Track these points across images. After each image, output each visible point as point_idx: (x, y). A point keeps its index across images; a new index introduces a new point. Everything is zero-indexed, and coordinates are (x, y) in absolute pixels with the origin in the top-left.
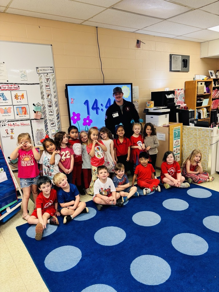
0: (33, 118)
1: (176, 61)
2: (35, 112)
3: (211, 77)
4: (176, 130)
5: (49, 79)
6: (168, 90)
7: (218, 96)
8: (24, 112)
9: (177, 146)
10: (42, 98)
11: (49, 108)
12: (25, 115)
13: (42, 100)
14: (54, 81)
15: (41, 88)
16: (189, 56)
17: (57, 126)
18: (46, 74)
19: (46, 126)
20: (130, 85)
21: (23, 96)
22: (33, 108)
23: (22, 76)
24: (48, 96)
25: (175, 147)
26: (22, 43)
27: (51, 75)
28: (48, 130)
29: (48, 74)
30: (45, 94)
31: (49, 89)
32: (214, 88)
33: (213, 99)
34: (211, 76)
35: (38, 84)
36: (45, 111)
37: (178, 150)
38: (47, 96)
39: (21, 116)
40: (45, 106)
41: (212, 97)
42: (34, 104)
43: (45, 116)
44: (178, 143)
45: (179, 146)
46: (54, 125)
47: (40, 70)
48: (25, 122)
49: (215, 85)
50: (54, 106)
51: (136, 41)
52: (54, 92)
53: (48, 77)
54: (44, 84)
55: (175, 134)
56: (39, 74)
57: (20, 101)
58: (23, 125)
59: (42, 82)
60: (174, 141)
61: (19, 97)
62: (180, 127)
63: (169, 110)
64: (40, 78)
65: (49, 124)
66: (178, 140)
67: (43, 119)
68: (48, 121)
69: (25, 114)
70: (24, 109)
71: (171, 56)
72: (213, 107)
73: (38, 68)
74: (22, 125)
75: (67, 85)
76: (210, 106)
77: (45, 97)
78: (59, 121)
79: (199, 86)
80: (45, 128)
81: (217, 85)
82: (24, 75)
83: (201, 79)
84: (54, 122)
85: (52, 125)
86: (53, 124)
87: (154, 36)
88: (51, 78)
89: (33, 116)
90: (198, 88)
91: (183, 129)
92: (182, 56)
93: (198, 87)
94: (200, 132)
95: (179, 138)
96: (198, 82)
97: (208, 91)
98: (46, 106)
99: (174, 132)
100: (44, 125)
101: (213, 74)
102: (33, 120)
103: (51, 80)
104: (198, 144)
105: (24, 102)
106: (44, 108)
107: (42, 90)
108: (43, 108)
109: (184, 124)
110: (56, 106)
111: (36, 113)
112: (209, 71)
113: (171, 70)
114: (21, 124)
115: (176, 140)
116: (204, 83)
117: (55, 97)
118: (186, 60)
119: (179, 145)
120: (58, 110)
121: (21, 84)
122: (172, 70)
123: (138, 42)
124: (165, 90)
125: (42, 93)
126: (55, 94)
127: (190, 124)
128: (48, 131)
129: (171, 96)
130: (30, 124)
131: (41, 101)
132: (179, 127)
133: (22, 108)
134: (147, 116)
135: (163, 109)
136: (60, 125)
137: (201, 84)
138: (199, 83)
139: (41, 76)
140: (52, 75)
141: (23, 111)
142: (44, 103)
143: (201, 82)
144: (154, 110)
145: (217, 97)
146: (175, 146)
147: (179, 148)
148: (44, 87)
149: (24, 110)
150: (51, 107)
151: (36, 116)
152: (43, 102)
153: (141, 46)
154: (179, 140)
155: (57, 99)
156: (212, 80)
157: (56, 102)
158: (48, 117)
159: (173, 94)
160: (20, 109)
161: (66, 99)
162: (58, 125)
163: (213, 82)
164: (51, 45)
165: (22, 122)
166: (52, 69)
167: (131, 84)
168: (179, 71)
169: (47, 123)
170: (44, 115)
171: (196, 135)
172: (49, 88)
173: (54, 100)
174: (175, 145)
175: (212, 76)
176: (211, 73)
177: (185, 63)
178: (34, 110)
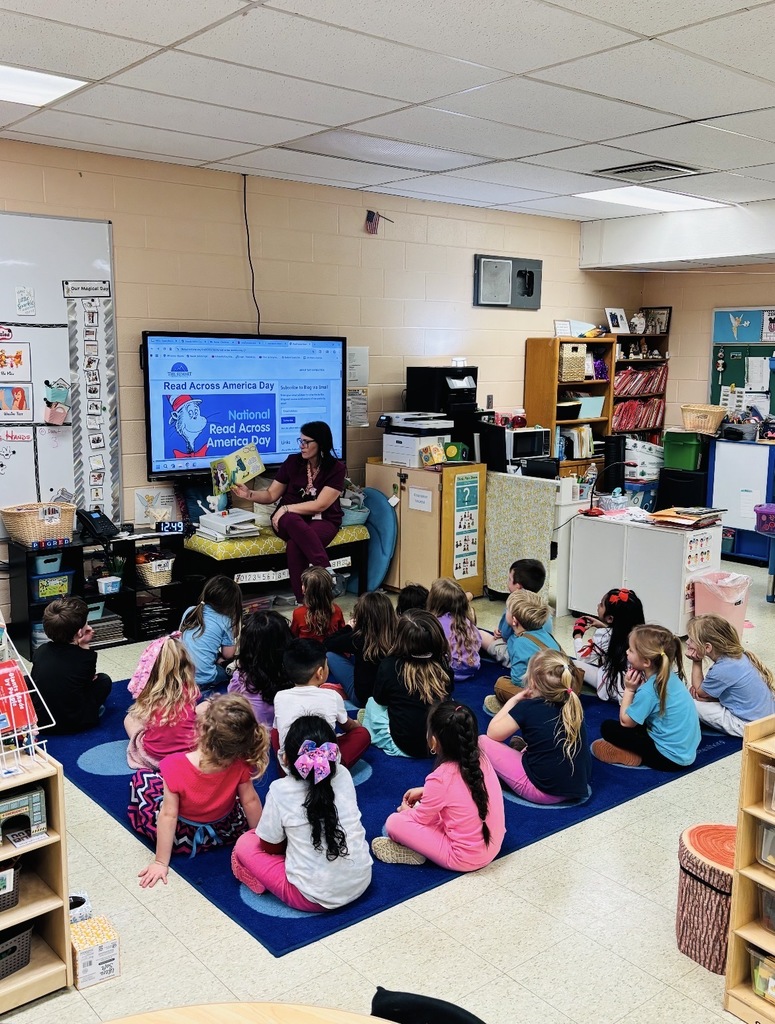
0: (43, 422)
1: (495, 274)
2: (49, 404)
3: (614, 330)
4: (463, 484)
5: (96, 315)
6: (461, 365)
7: (636, 389)
8: (17, 403)
9: (467, 529)
10: (73, 366)
11: (89, 395)
12: (20, 412)
13: (72, 372)
14: (109, 319)
15: (72, 338)
16: (539, 263)
17: (108, 449)
18: (90, 301)
19: (77, 446)
20: (341, 343)
21: (18, 357)
22: (43, 392)
23: (22, 304)
24: (90, 363)
25: (461, 533)
26: (30, 215)
27: (102, 304)
28: (83, 458)
29: (93, 300)
30: (80, 354)
31: (95, 343)
32: (621, 366)
33: (617, 400)
34: (614, 326)
35: (65, 326)
36: (79, 402)
37: (470, 543)
38: (86, 363)
39: (9, 412)
40: (79, 389)
41: (613, 393)
42: (47, 383)
43: (77, 419)
44: (471, 521)
45: (475, 531)
46: (101, 444)
47: (73, 289)
48: (17, 431)
49: (627, 355)
50: (104, 389)
51: (365, 215)
52: (109, 352)
53: (93, 309)
54: (80, 328)
55: (461, 492)
56: (69, 299)
57: (11, 370)
58: (13, 438)
59: (75, 322)
60: (458, 516)
61: (8, 361)
62: (477, 474)
63: (450, 424)
64: (72, 311)
65: (86, 443)
66: (471, 512)
67: (70, 425)
68: (84, 433)
69: (21, 408)
70: (19, 393)
71: (477, 259)
72: (620, 425)
73: (67, 283)
74: (9, 439)
75: (145, 335)
76: (607, 421)
77: (82, 363)
78: (116, 435)
79: (564, 356)
80: (74, 450)
81: (632, 357)
82: (27, 302)
83: (575, 336)
84: (100, 436)
85: (94, 446)
86: (98, 441)
87: (424, 201)
88: (103, 310)
89: (42, 414)
90: (565, 363)
91: (487, 480)
92: (515, 261)
93: (561, 359)
94: (528, 491)
95: (476, 508)
96: (561, 343)
97: (601, 371)
98: (82, 390)
99: (456, 487)
100: (72, 443)
101: (622, 319)
102: (42, 425)
103: (102, 317)
104: (524, 526)
105: (20, 373)
106: (76, 393)
107: (73, 345)
108: (72, 395)
109: (490, 468)
110: (111, 391)
111: (53, 406)
112: (608, 311)
113: (476, 303)
114: (7, 436)
115: (463, 513)
116: (583, 348)
117: (108, 366)
118: (531, 273)
119: (472, 528)
120: (113, 403)
121: (17, 325)
122: (482, 302)
123: (371, 217)
124: (454, 365)
125: (73, 351)
126: (111, 356)
127: (510, 467)
128: (80, 461)
129: (463, 384)
130: (32, 437)
131: (67, 375)
132: (474, 474)
133: (15, 391)
134: (386, 437)
135: (435, 418)
136: (117, 445)
137: (575, 349)
138: (568, 348)
139: (75, 305)
140: (105, 303)
141: (15, 399)
142: (75, 381)
143: (575, 345)
144: (406, 420)
145: (634, 393)
146: (462, 530)
147: (475, 536)
148: (80, 336)
149: (19, 396)
150: (95, 392)
151: (53, 415)
152: (73, 377)
153: (380, 230)
154: (475, 513)
155: (113, 370)
156: (615, 340)
157: (110, 380)
158: (85, 422)
159: (471, 377)
160: (9, 392)
161: (140, 374)
162: (110, 445)
163: (617, 347)
164: (110, 223)
165: (9, 429)
166: (106, 286)
167: (343, 340)
168: (504, 306)
169: (81, 438)
170: (73, 414)
171: (519, 499)
172: (92, 337)
173: (105, 373)
174: (460, 527)
175: (618, 326)
176: (614, 317)
177: (527, 281)
178: (45, 399)
